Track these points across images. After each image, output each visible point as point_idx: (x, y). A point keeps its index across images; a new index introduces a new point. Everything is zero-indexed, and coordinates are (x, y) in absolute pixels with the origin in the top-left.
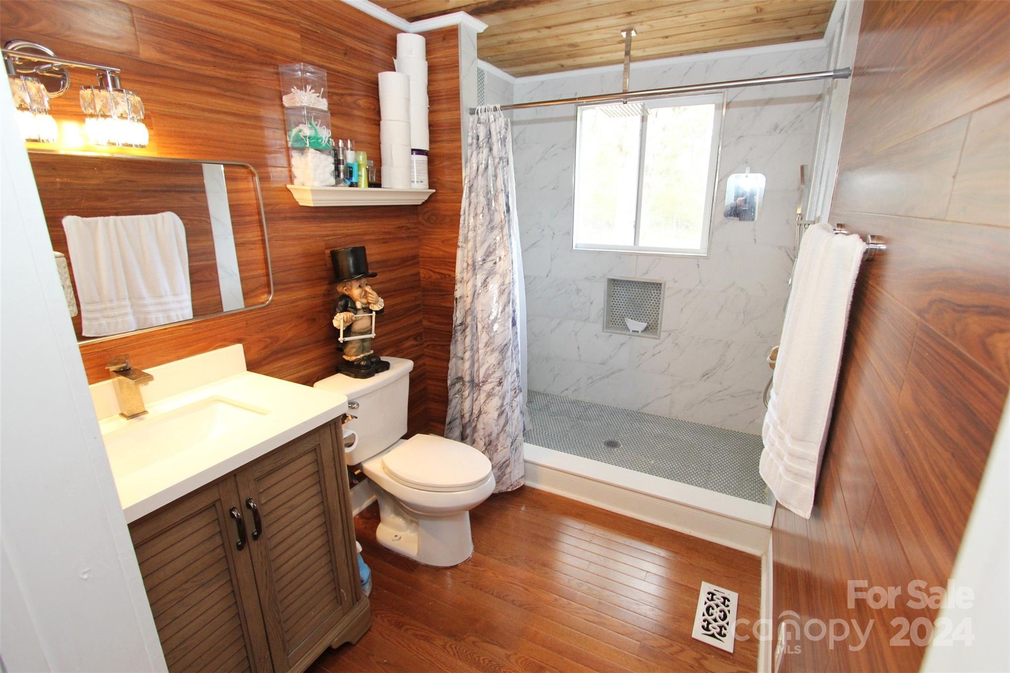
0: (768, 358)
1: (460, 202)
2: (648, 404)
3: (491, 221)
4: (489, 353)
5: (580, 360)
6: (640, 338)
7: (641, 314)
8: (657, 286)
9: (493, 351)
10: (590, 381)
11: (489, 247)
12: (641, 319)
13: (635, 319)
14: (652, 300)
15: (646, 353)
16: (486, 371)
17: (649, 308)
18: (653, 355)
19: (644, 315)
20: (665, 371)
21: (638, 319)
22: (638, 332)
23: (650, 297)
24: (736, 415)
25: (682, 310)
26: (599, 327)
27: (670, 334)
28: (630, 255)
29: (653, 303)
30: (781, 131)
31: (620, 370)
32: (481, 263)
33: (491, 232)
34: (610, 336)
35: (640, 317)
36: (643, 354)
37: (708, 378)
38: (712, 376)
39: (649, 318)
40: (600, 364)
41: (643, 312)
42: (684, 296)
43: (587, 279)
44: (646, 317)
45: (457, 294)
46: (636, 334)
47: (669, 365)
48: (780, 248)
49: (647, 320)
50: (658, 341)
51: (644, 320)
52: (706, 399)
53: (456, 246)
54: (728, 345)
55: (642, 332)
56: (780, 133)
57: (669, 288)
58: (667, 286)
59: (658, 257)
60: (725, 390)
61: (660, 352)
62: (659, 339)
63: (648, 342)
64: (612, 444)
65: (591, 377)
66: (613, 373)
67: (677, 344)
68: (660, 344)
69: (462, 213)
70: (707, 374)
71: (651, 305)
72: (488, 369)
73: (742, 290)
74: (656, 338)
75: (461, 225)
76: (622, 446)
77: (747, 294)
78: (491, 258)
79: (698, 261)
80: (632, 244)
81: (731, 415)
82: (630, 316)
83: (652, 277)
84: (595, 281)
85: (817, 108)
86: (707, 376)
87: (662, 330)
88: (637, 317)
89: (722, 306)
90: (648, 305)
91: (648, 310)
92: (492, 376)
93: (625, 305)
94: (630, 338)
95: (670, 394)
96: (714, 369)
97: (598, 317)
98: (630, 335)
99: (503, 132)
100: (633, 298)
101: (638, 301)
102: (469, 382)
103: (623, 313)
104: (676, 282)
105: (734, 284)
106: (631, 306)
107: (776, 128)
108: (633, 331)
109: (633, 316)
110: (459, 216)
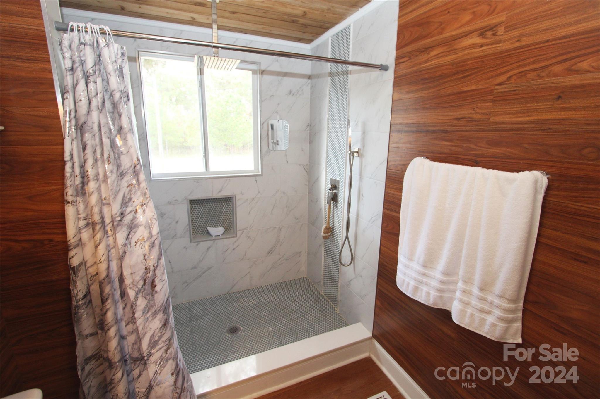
0: (322, 234)
1: (62, 144)
2: (235, 285)
3: (119, 166)
4: (150, 319)
5: (172, 272)
6: (222, 240)
7: (217, 222)
8: (229, 200)
9: (155, 314)
10: (186, 284)
11: (124, 197)
12: (217, 226)
13: (212, 226)
14: (223, 210)
15: (228, 249)
16: (150, 340)
17: (222, 216)
18: (234, 249)
19: (219, 222)
20: (243, 258)
21: (215, 226)
22: (219, 235)
23: (222, 208)
24: (290, 270)
25: (249, 213)
26: (186, 240)
27: (243, 232)
28: (207, 179)
29: (225, 212)
30: (293, 95)
31: (210, 268)
32: (119, 218)
33: (122, 179)
34: (198, 245)
35: (216, 224)
36: (226, 251)
37: (271, 253)
38: (273, 251)
39: (223, 223)
40: (192, 268)
41: (218, 220)
42: (250, 203)
43: (170, 203)
44: (221, 223)
45: (75, 262)
46: (218, 237)
47: (246, 253)
48: (300, 165)
49: (222, 225)
50: (235, 239)
51: (219, 225)
52: (272, 267)
53: (63, 202)
54: (280, 229)
55: (222, 235)
56: (293, 96)
57: (239, 200)
58: (237, 198)
59: (228, 178)
60: (282, 257)
61: (238, 246)
62: (236, 237)
63: (228, 242)
64: (234, 330)
65: (186, 282)
66: (204, 273)
67: (249, 237)
68: (237, 240)
69: (67, 157)
70: (270, 251)
71: (224, 214)
72: (153, 336)
73: (284, 193)
74: (234, 237)
75: (68, 175)
76: (242, 328)
77: (287, 195)
78: (129, 210)
79: (256, 178)
80: (205, 170)
81: (287, 271)
82: (209, 225)
83: (225, 193)
84: (179, 204)
85: (309, 84)
86: (270, 252)
87: (238, 229)
88: (213, 224)
89: (274, 205)
90: (221, 214)
91: (221, 218)
92: (160, 342)
93: (203, 218)
94: (214, 242)
95: (249, 272)
96: (274, 246)
97: (185, 232)
98: (214, 240)
99: (119, 61)
100: (209, 211)
101: (213, 213)
102: (119, 361)
103: (203, 223)
104: (243, 194)
105: (279, 190)
106: (208, 217)
107: (290, 93)
108: (215, 236)
109: (211, 224)
110: (64, 163)
